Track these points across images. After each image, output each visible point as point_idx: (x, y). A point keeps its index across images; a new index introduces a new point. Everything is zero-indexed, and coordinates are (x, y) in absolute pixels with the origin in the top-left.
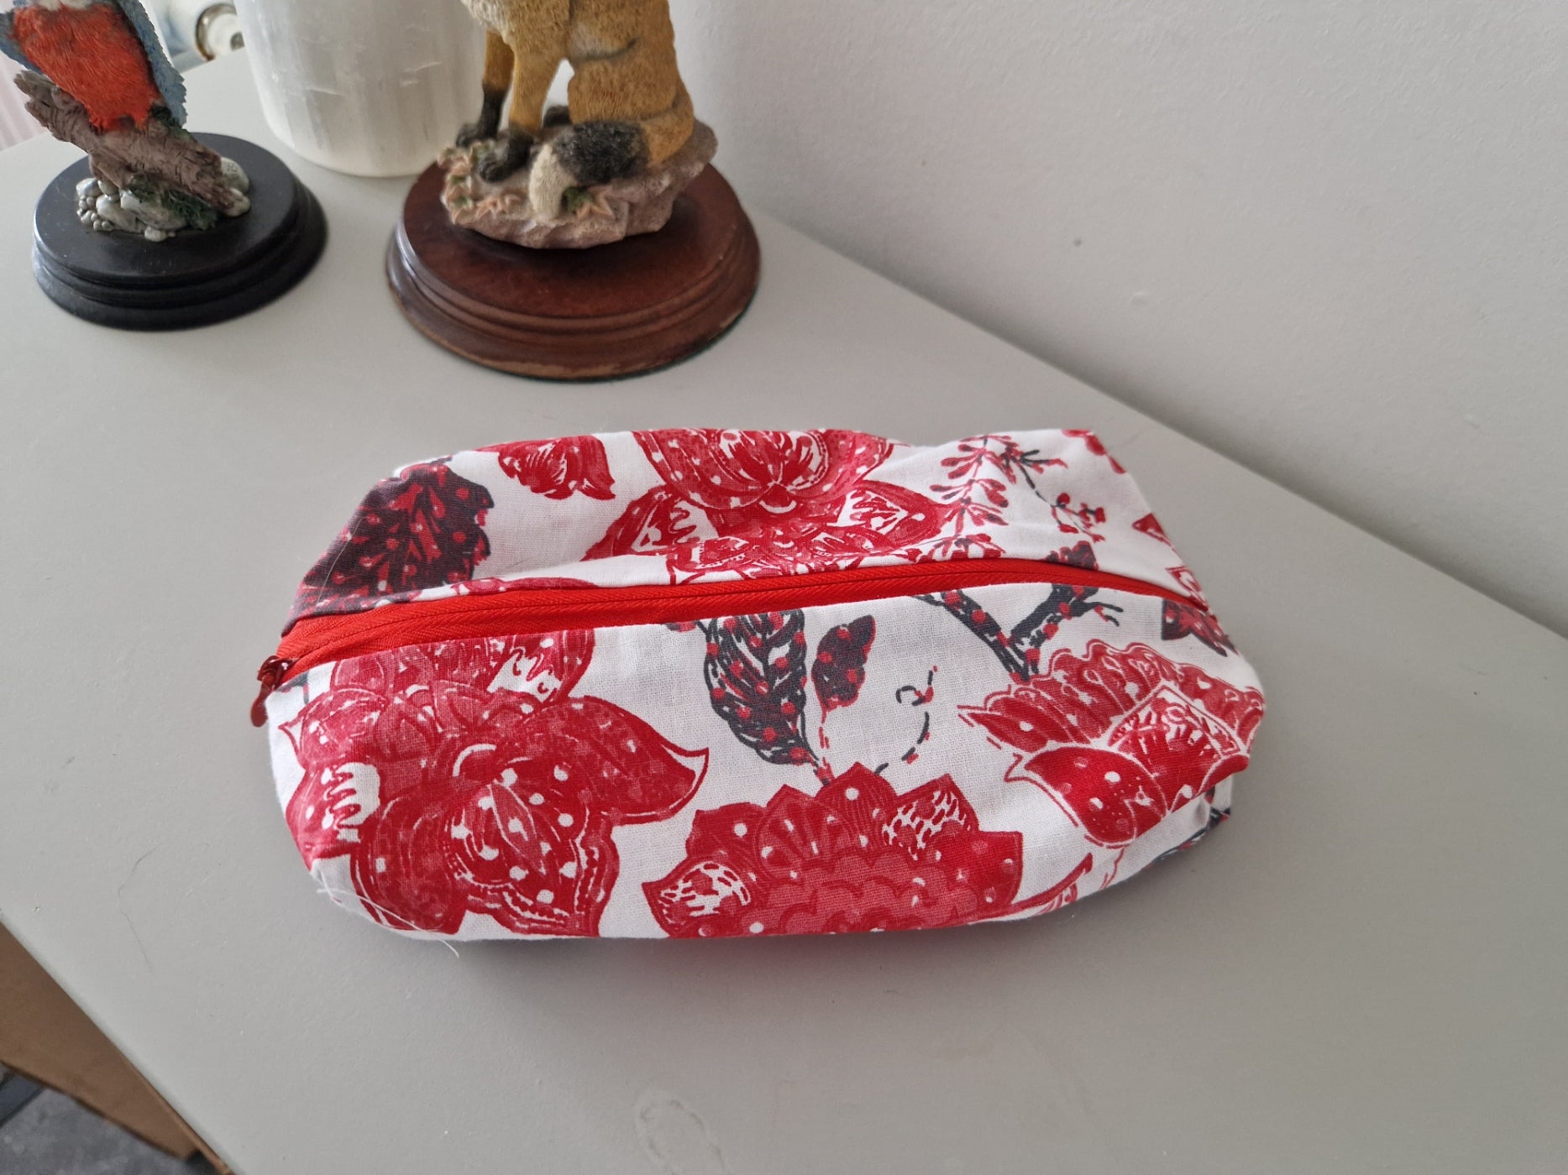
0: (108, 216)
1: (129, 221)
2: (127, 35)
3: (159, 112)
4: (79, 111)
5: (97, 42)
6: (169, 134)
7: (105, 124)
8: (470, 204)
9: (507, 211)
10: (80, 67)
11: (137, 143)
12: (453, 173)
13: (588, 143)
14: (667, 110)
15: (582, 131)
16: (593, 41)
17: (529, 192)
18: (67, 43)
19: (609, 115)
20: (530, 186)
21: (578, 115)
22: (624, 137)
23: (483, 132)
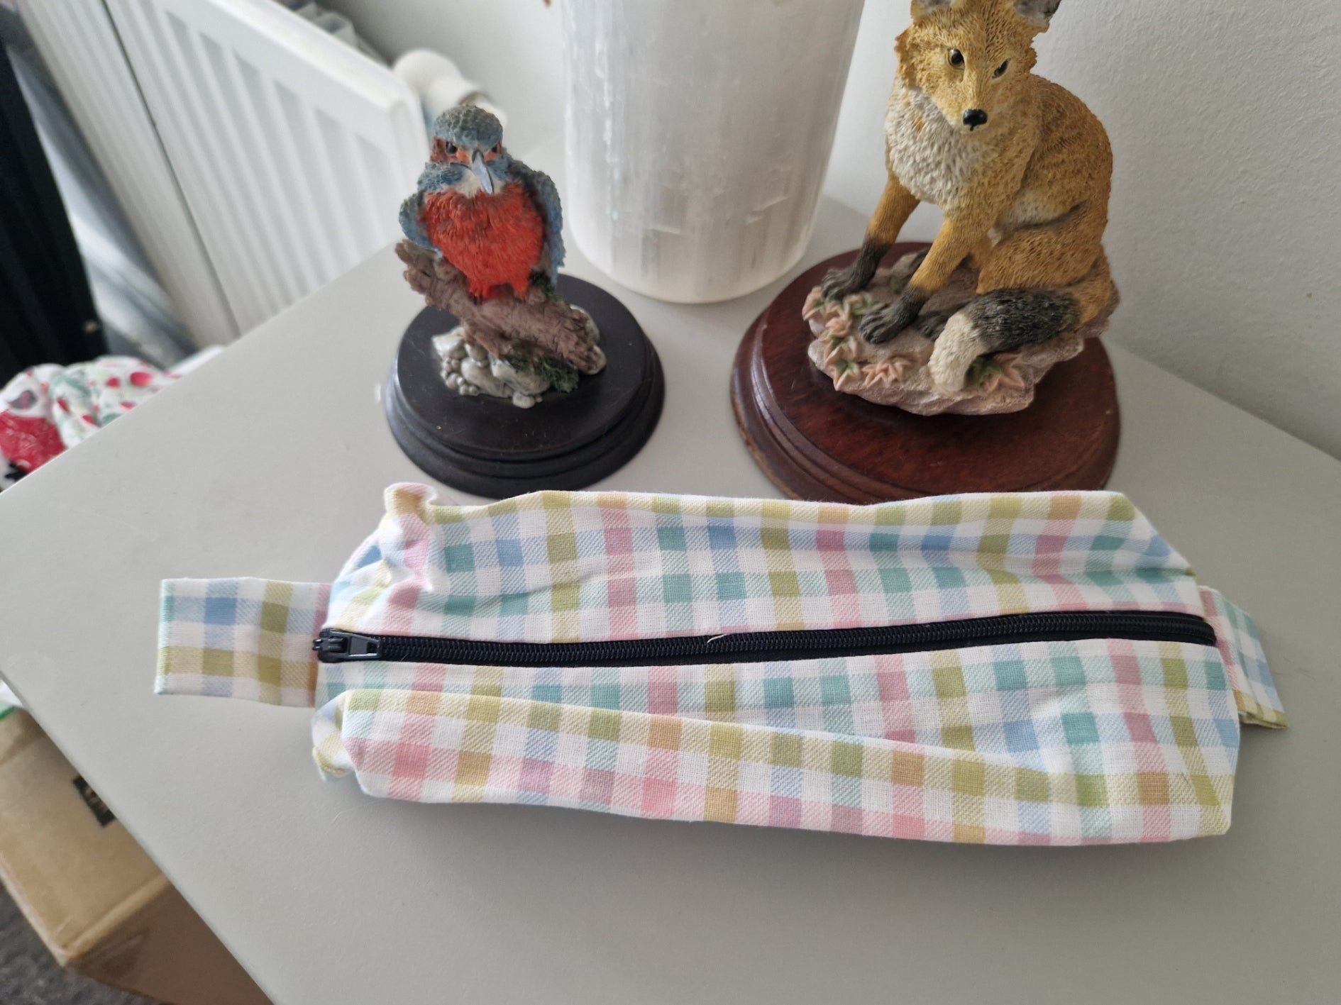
0: (477, 382)
1: (497, 386)
2: (534, 214)
3: (538, 278)
4: (460, 280)
5: (509, 227)
6: (546, 302)
7: (485, 293)
8: (855, 370)
9: (900, 379)
10: (490, 252)
11: (516, 312)
12: (831, 332)
13: (1016, 317)
14: (1089, 274)
15: (1010, 303)
16: (1036, 208)
17: (931, 363)
18: (481, 230)
19: (1035, 283)
20: (933, 357)
21: (998, 282)
22: (1058, 309)
23: (856, 283)
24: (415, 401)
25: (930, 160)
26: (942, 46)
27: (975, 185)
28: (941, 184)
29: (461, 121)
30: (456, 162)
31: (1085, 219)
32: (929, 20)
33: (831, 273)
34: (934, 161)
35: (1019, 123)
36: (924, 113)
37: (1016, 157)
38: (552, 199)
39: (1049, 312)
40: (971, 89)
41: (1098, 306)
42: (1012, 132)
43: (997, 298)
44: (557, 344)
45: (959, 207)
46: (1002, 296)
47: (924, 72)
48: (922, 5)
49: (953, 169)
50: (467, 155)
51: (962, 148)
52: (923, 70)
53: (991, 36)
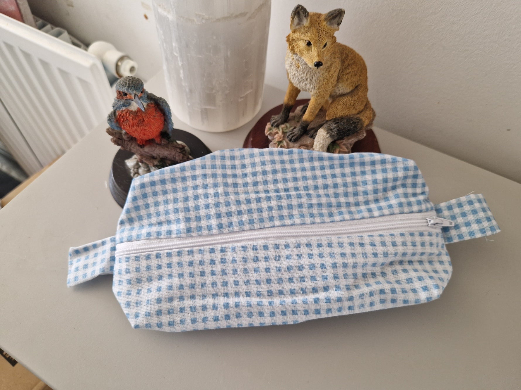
2: (160, 113)
3: (164, 135)
4: (133, 140)
5: (151, 120)
7: (144, 143)
10: (145, 130)
11: (157, 148)
12: (276, 140)
13: (342, 128)
14: (364, 108)
15: (338, 123)
16: (343, 89)
17: (314, 147)
18: (141, 122)
19: (346, 115)
20: (314, 145)
21: (333, 116)
22: (355, 123)
23: (283, 120)
24: (122, 187)
25: (304, 78)
26: (303, 39)
27: (321, 85)
28: (309, 86)
29: (127, 84)
30: (127, 99)
31: (361, 91)
32: (297, 30)
33: (273, 117)
34: (305, 78)
35: (334, 61)
36: (299, 62)
37: (334, 73)
38: (166, 107)
39: (352, 125)
40: (315, 54)
41: (369, 120)
42: (331, 65)
43: (334, 122)
44: (175, 158)
45: (316, 93)
46: (336, 120)
47: (298, 49)
48: (294, 26)
49: (312, 80)
50: (132, 96)
51: (315, 73)
52: (297, 48)
53: (320, 35)
